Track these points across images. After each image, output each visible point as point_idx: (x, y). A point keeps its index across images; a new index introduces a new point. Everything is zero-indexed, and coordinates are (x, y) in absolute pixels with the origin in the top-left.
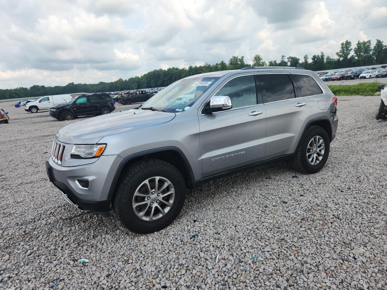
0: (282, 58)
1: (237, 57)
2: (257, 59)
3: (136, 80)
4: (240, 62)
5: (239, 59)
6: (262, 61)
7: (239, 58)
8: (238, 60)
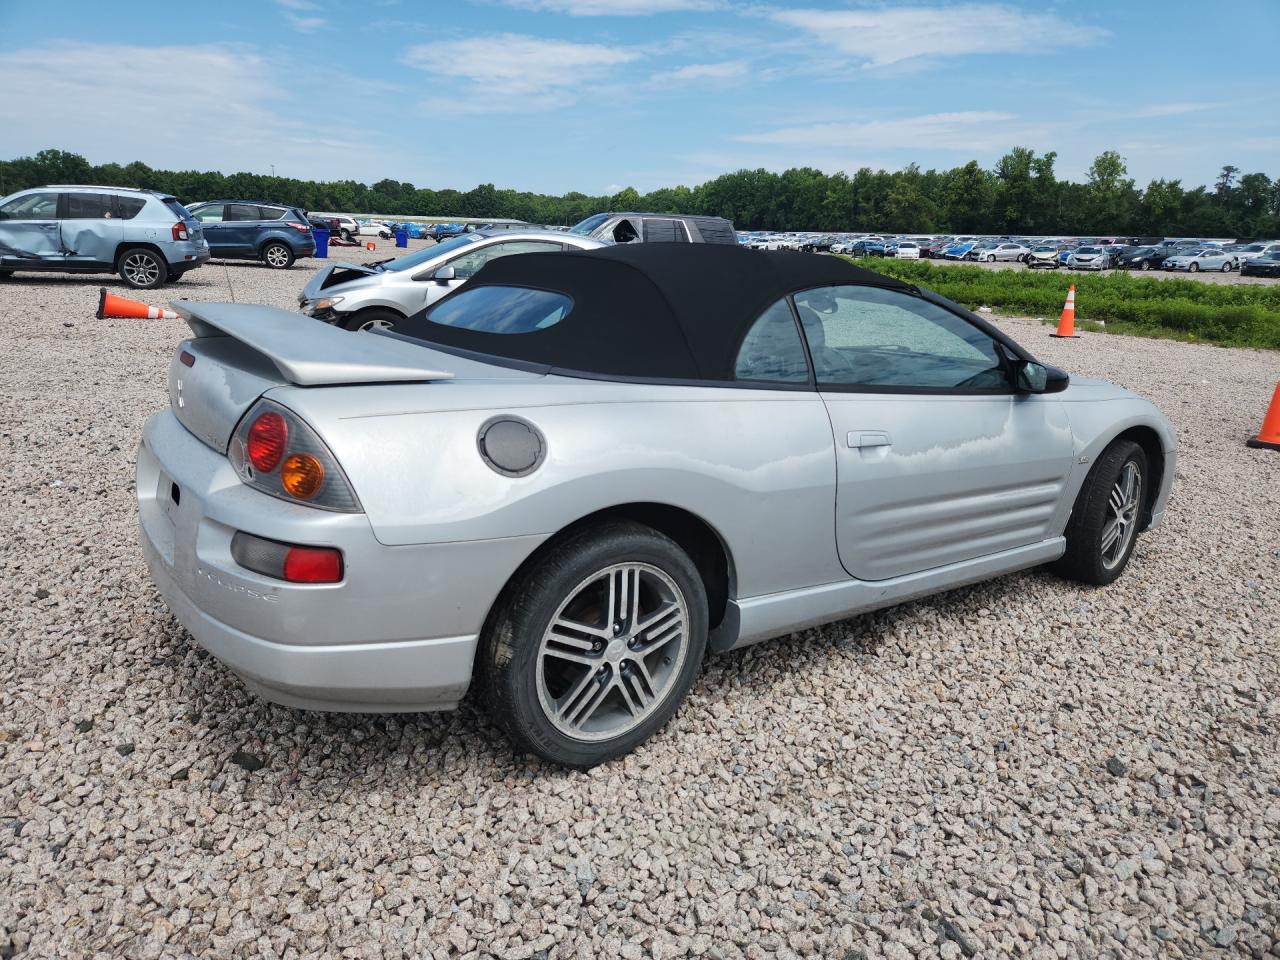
0: (1223, 176)
1: (1031, 153)
2: (1108, 166)
3: (677, 198)
4: (1039, 170)
5: (1037, 161)
6: (1123, 177)
7: (1035, 156)
8: (1032, 165)
